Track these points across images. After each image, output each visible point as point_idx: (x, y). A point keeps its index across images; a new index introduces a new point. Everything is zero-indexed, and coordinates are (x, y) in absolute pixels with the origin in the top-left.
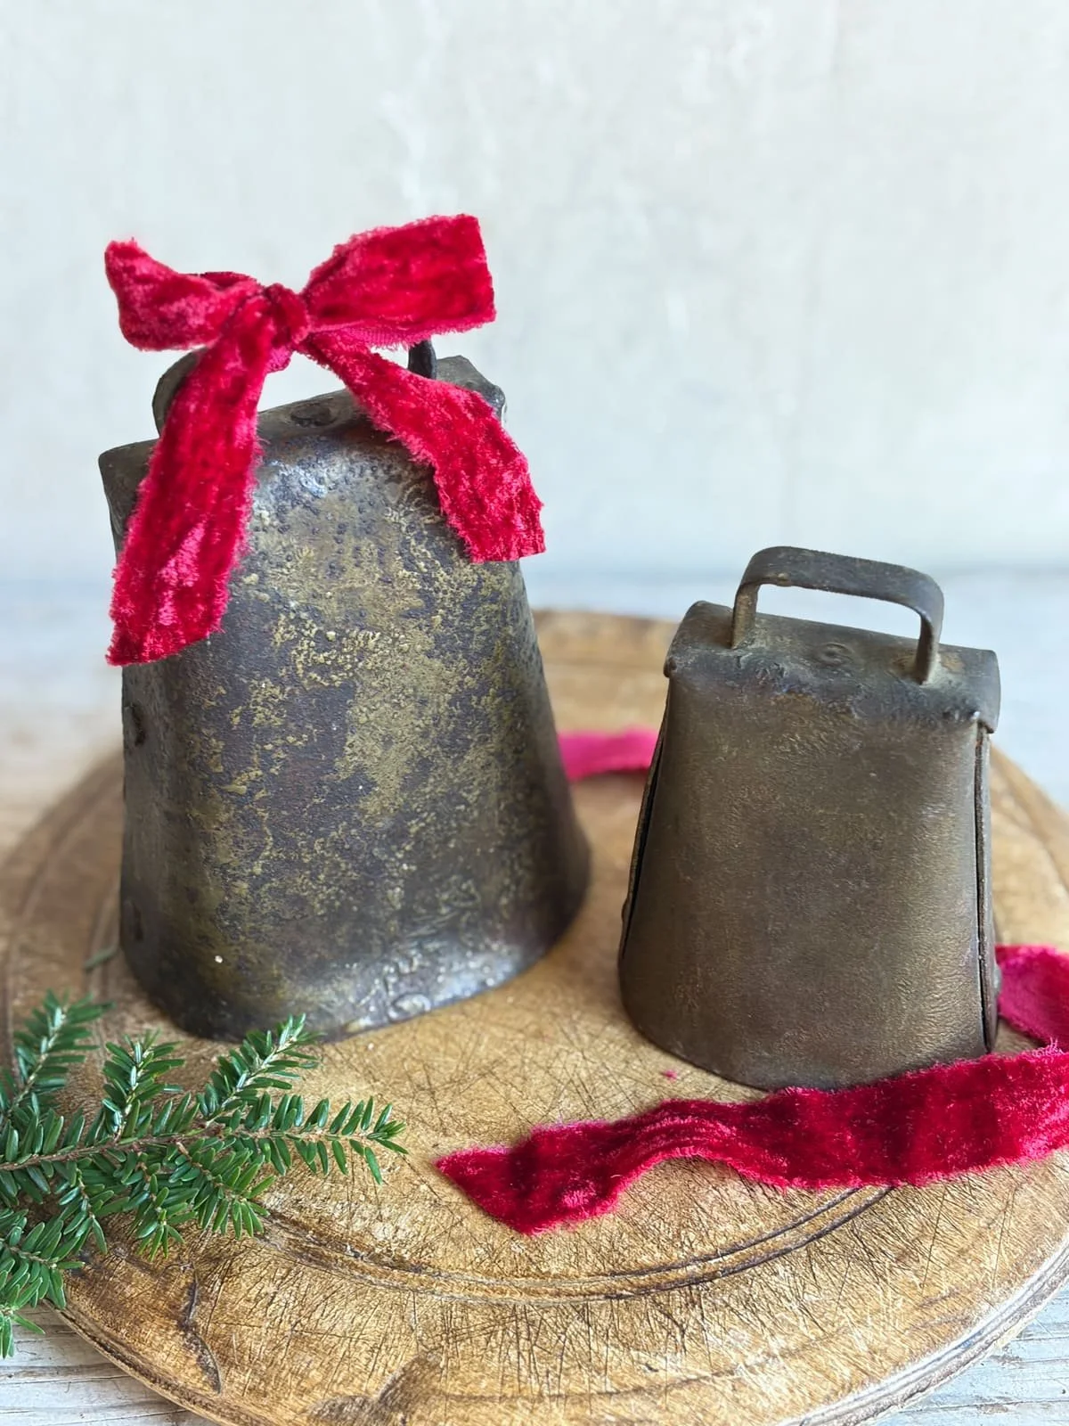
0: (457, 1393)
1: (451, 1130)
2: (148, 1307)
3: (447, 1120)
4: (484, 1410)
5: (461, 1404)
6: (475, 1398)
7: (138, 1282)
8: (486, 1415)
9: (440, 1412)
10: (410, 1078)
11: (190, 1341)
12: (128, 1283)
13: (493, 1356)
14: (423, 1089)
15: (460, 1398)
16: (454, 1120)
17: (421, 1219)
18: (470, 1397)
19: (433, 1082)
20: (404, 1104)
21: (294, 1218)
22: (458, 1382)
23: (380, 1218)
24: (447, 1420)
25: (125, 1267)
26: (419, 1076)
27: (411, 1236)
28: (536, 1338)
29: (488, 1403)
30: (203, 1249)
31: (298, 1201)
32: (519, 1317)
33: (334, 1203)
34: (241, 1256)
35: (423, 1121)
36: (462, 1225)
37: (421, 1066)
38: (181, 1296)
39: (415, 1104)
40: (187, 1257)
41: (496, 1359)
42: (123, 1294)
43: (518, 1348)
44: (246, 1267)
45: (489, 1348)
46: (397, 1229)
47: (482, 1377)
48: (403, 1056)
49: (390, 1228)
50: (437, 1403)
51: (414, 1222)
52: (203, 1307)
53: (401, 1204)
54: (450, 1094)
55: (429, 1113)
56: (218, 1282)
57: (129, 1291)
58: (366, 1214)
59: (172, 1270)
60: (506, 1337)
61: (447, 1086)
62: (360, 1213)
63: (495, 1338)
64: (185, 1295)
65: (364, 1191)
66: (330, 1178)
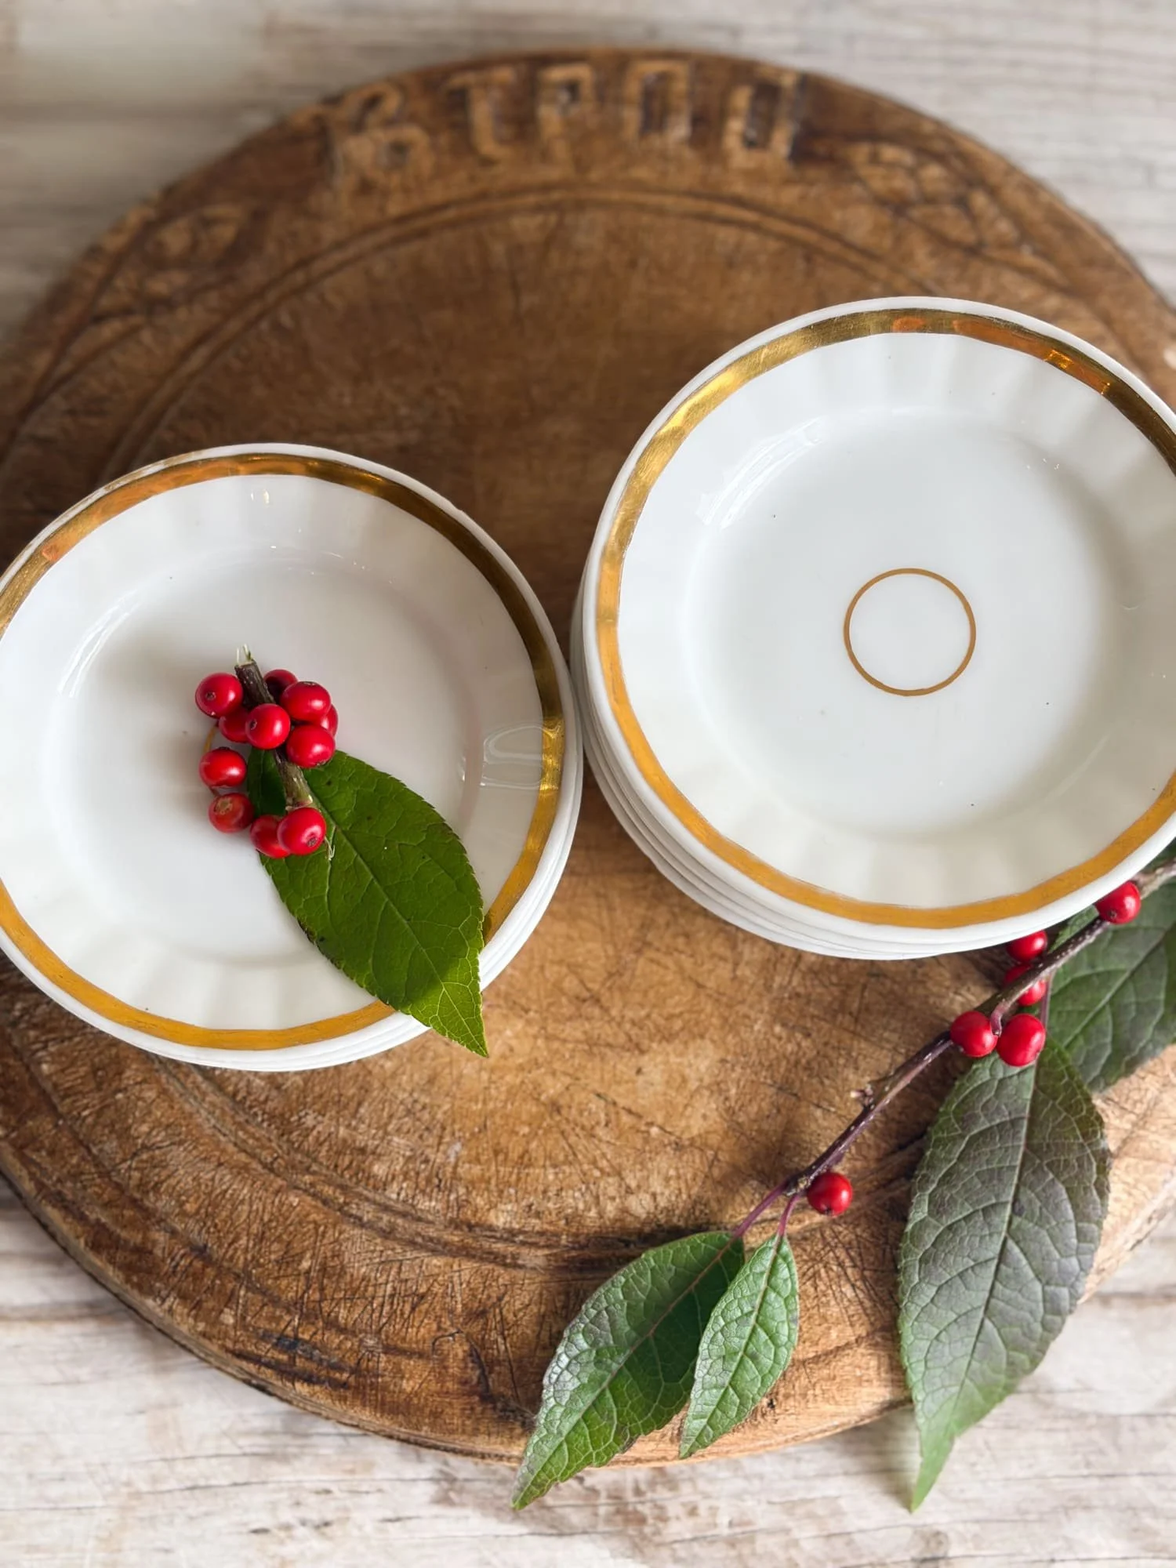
0: (811, 1355)
1: (645, 1043)
2: (438, 1394)
3: (634, 1032)
4: (846, 1360)
5: (820, 1365)
6: (831, 1352)
7: (411, 1372)
8: (850, 1365)
9: (804, 1381)
10: (562, 992)
11: (504, 1410)
12: (402, 1378)
13: (828, 1302)
14: (584, 1001)
15: (817, 1359)
16: (641, 1028)
17: (672, 1172)
18: (827, 1354)
19: (590, 985)
20: (575, 1029)
21: (537, 1228)
22: (808, 1344)
23: (629, 1191)
24: (814, 1385)
25: (388, 1361)
26: (570, 984)
27: (673, 1198)
28: (862, 1260)
29: (847, 1352)
30: (459, 1306)
31: (530, 1206)
32: (833, 1244)
33: (570, 1192)
34: (506, 1298)
35: (609, 1045)
36: (719, 1161)
37: (564, 970)
38: (466, 1367)
39: (587, 1026)
40: (448, 1323)
41: (833, 1302)
42: (401, 1391)
43: (848, 1280)
44: (520, 1310)
45: (820, 1294)
46: (654, 1196)
47: (829, 1328)
48: (537, 963)
49: (646, 1199)
50: (796, 1374)
51: (667, 1179)
52: (499, 1374)
53: (641, 1163)
54: (617, 995)
55: (609, 1031)
56: (500, 1340)
57: (408, 1386)
58: (612, 1191)
59: (441, 1345)
60: (832, 1274)
61: (608, 984)
62: (604, 1194)
63: (821, 1279)
64: (470, 1365)
65: (594, 1163)
66: (548, 1163)
